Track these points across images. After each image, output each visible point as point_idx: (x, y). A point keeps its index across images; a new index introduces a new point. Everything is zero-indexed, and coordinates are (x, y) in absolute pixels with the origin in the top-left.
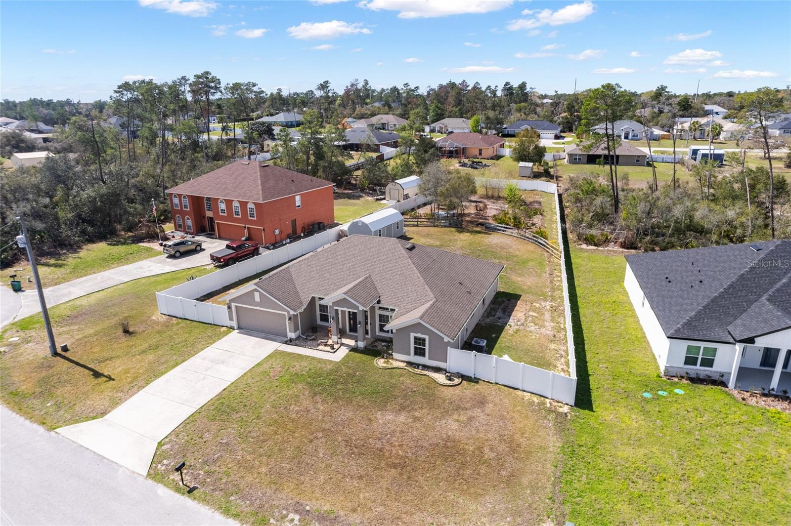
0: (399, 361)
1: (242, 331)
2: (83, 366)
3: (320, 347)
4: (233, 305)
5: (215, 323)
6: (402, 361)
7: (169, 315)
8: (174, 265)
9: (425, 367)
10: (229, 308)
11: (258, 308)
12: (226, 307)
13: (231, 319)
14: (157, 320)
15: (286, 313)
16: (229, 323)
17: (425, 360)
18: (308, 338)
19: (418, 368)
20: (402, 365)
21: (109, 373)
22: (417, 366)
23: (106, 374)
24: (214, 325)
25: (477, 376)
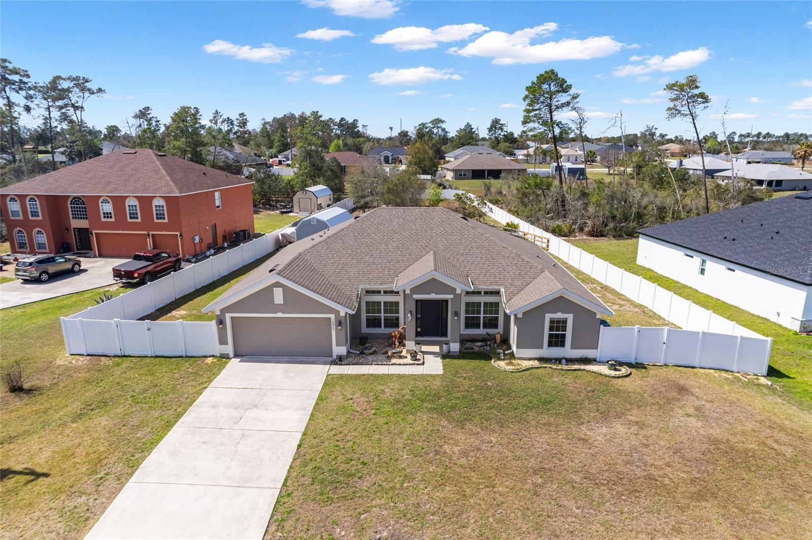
7: (88, 355)
19: (560, 363)
22: (558, 361)
25: (638, 361)
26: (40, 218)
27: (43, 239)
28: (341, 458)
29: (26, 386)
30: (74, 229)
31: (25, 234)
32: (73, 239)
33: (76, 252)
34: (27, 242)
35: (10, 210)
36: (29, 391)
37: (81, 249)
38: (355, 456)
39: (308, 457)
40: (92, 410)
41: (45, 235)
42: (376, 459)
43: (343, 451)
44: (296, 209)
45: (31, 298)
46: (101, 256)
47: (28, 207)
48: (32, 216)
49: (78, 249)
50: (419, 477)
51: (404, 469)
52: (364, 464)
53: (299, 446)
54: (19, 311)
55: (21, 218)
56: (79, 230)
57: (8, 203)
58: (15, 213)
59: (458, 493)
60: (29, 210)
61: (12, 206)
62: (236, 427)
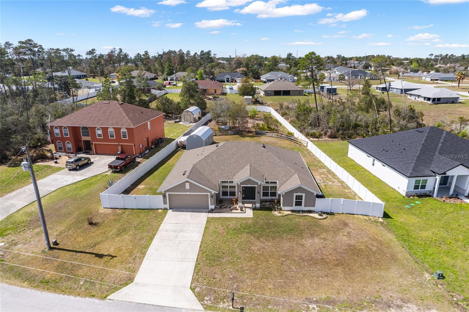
0: (285, 211)
1: (174, 210)
2: (82, 252)
3: (233, 211)
4: (167, 194)
5: (151, 208)
6: (288, 211)
7: (111, 208)
8: (81, 175)
9: (303, 212)
10: (164, 196)
11: (188, 193)
12: (161, 196)
13: (165, 203)
14: (105, 213)
15: (209, 194)
16: (163, 206)
17: (303, 208)
18: (222, 207)
19: (300, 213)
20: (290, 213)
21: (108, 253)
22: (299, 211)
23: (106, 254)
24: (150, 209)
25: (332, 212)
26: (69, 136)
27: (70, 146)
28: (215, 251)
29: (94, 222)
30: (83, 141)
31: (62, 144)
32: (83, 145)
33: (84, 151)
34: (63, 147)
35: (55, 133)
36: (95, 224)
37: (87, 150)
38: (220, 251)
39: (204, 251)
40: (121, 232)
41: (71, 144)
42: (228, 252)
43: (216, 249)
44: (183, 120)
45: (76, 179)
46: (97, 154)
47: (63, 131)
48: (65, 135)
49: (85, 150)
50: (243, 258)
51: (238, 255)
52: (224, 253)
53: (200, 247)
54: (74, 186)
55: (60, 136)
56: (86, 141)
57: (54, 129)
58: (57, 134)
59: (256, 263)
60: (64, 133)
61: (56, 131)
62: (176, 239)
